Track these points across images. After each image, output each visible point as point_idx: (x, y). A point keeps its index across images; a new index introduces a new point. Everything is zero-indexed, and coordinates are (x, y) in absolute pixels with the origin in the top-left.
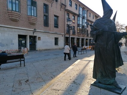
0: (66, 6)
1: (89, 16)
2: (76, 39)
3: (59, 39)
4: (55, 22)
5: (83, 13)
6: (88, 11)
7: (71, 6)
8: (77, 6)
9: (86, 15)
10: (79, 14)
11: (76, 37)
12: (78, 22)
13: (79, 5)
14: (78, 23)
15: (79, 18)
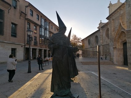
0: (26, 15)
1: (51, 28)
2: (38, 50)
3: (17, 50)
4: (12, 30)
5: (45, 25)
6: (50, 23)
7: (32, 15)
8: (38, 16)
9: (48, 27)
10: (41, 25)
11: (38, 48)
12: (41, 32)
13: (41, 16)
14: (41, 34)
15: (41, 28)
